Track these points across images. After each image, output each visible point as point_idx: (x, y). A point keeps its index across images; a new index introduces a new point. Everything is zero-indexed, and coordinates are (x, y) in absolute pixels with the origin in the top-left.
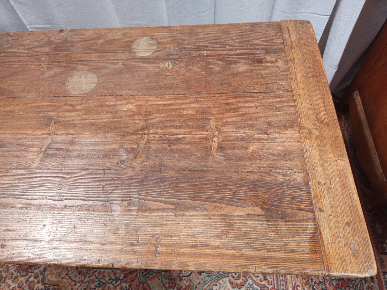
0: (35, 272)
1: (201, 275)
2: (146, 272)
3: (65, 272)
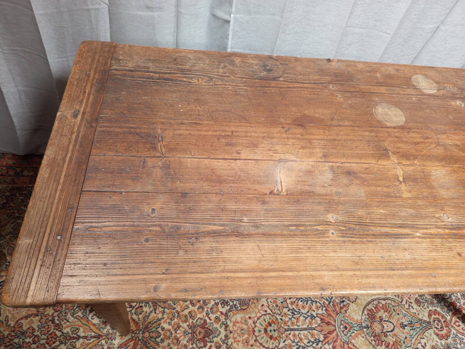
0: (215, 342)
1: (404, 329)
2: (347, 331)
3: (252, 338)
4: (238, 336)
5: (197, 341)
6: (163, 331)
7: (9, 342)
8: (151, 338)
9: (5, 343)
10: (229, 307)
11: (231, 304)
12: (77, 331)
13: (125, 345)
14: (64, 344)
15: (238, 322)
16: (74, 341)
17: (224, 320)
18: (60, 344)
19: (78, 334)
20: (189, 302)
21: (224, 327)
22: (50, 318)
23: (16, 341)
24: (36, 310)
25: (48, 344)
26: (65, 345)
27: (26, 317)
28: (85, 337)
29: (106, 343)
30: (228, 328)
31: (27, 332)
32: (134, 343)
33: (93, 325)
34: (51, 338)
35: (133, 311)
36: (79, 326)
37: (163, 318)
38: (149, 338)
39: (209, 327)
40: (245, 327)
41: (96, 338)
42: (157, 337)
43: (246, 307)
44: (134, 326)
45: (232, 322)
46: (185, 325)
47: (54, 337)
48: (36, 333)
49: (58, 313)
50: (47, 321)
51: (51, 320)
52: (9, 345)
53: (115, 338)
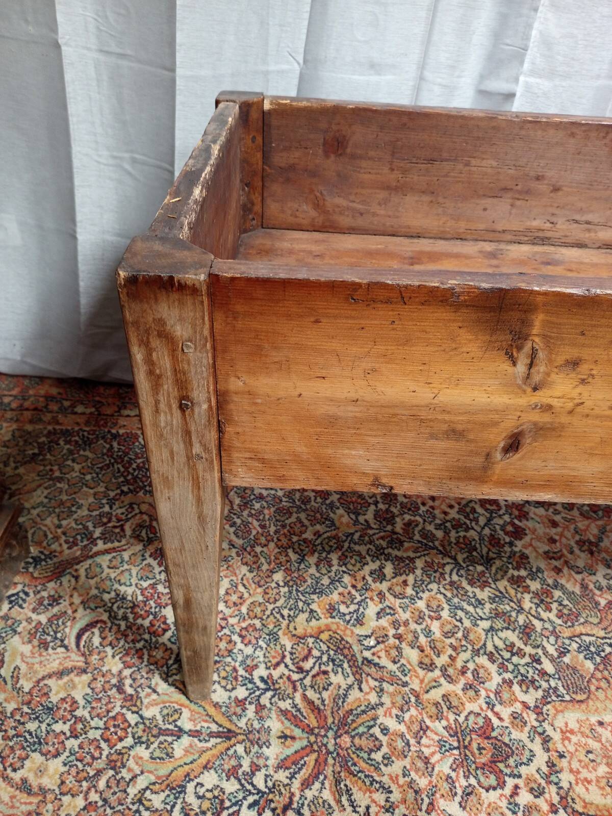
4: (583, 767)
5: (477, 768)
6: (385, 734)
7: (15, 728)
8: (357, 749)
9: (6, 731)
10: (540, 693)
11: (545, 685)
12: (176, 716)
13: (294, 763)
14: (144, 746)
15: (572, 732)
16: (170, 739)
17: (536, 724)
18: (136, 743)
19: (179, 723)
20: (437, 673)
21: (538, 740)
22: (114, 681)
23: (32, 726)
24: (82, 659)
25: (106, 740)
26: (147, 748)
27: (60, 674)
28: (195, 734)
29: (247, 752)
30: (550, 745)
31: (58, 709)
32: (316, 760)
33: (215, 706)
34: (115, 726)
35: (308, 681)
36: (182, 705)
37: (382, 704)
38: (353, 749)
39: (499, 738)
40: (594, 745)
41: (220, 737)
42: (371, 751)
43: (584, 697)
44: (312, 716)
45: (558, 730)
46: (438, 726)
47: (122, 726)
48: (78, 713)
49: (132, 670)
50: (107, 686)
51: (115, 685)
52: (13, 737)
53: (268, 741)
